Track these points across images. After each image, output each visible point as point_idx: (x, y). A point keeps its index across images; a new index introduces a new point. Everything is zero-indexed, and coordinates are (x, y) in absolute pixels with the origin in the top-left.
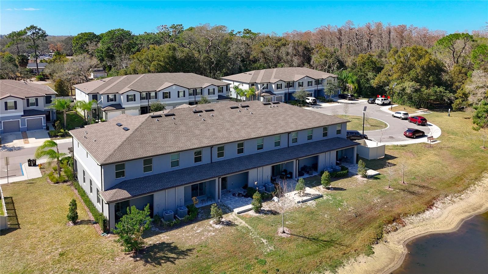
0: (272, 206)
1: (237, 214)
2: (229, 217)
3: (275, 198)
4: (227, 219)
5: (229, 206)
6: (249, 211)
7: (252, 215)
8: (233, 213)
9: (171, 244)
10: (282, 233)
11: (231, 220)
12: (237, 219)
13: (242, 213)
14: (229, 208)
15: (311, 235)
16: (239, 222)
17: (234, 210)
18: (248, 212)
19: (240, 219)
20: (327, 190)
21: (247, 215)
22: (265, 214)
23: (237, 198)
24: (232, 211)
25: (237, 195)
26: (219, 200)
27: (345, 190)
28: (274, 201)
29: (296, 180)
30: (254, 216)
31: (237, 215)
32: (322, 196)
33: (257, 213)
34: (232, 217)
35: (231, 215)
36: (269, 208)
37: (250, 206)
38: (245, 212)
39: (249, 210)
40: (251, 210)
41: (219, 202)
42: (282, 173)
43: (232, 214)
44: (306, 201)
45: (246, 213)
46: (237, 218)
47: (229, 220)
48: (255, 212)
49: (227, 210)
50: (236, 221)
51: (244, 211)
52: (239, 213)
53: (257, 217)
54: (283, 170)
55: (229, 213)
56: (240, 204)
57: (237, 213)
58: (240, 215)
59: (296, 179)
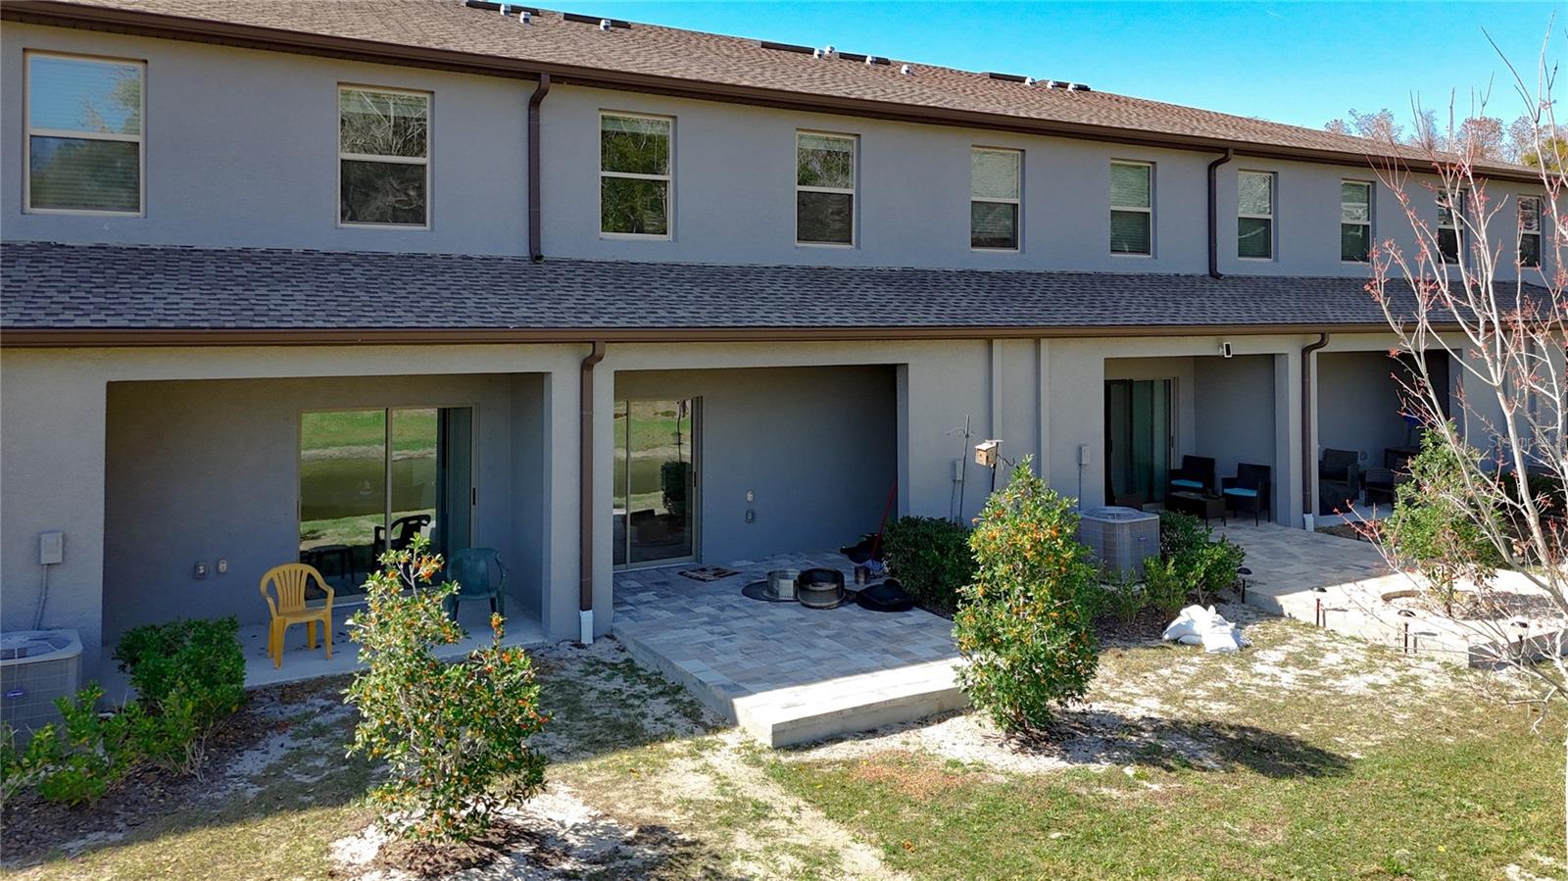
0: (1192, 685)
1: (778, 747)
2: (665, 781)
3: (1200, 620)
4: (622, 809)
5: (685, 666)
6: (924, 721)
7: (966, 760)
8: (722, 736)
11: (672, 818)
12: (762, 811)
13: (835, 738)
14: (679, 689)
16: (796, 851)
17: (741, 704)
18: (912, 736)
19: (809, 813)
21: (899, 761)
22: (1149, 756)
23: (785, 614)
24: (707, 719)
25: (787, 587)
26: (587, 616)
28: (1198, 646)
30: (1002, 779)
31: (770, 757)
33: (1031, 744)
34: (700, 787)
35: (689, 764)
36: (1169, 697)
37: (936, 676)
38: (872, 733)
39: (922, 710)
40: (955, 712)
41: (587, 639)
42: (1173, 482)
43: (701, 747)
45: (893, 742)
46: (771, 793)
47: (648, 813)
48: (1010, 733)
49: (659, 707)
50: (742, 840)
51: (865, 723)
52: (794, 738)
53: (1050, 791)
54: (1177, 464)
55: (671, 737)
56: (814, 654)
57: (778, 731)
58: (802, 767)
59: (1310, 518)
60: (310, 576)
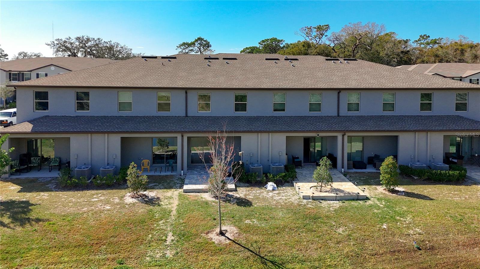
0: (252, 194)
1: (184, 192)
3: (270, 186)
4: (157, 196)
5: (186, 180)
7: (203, 198)
8: (180, 190)
9: (32, 205)
10: (217, 235)
11: (161, 197)
13: (193, 192)
15: (272, 254)
17: (185, 186)
19: (176, 200)
20: (390, 194)
26: (182, 171)
27: (432, 199)
28: (264, 188)
29: (343, 172)
30: (204, 201)
31: (182, 193)
32: (367, 199)
33: (214, 197)
36: (246, 195)
38: (198, 192)
41: (182, 175)
44: (322, 200)
45: (199, 194)
46: (176, 197)
49: (178, 185)
52: (187, 191)
59: (343, 169)
60: (148, 162)
